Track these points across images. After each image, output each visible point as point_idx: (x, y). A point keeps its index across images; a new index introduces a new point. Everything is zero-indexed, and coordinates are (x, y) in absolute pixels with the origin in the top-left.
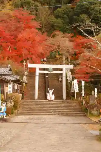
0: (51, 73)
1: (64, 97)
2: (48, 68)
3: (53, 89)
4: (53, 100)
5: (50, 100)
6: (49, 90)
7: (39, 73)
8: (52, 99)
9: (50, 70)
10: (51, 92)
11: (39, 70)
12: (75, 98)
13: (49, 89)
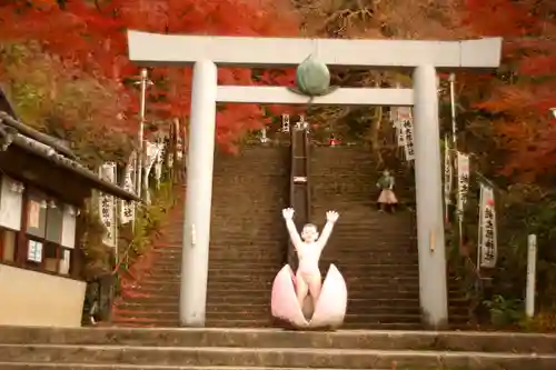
0: (317, 100)
1: (434, 294)
2: (295, 66)
3: (332, 217)
4: (327, 328)
5: (298, 318)
6: (291, 226)
7: (221, 107)
8: (319, 317)
9: (307, 83)
10: (310, 245)
11: (220, 82)
12: (530, 309)
13: (288, 214)
